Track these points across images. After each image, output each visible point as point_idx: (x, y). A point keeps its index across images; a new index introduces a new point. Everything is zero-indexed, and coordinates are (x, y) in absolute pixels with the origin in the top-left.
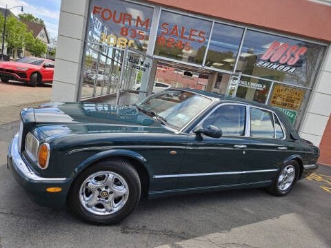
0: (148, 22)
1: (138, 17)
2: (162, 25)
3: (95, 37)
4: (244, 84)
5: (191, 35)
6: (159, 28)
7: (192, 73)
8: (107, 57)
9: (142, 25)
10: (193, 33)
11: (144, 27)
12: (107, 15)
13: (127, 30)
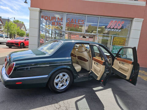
0: (62, 19)
1: (58, 18)
2: (67, 19)
3: (43, 26)
4: (105, 38)
5: (79, 22)
6: (66, 20)
7: (86, 36)
8: (49, 34)
9: (60, 20)
10: (79, 21)
11: (61, 21)
12: (46, 18)
13: (54, 23)
